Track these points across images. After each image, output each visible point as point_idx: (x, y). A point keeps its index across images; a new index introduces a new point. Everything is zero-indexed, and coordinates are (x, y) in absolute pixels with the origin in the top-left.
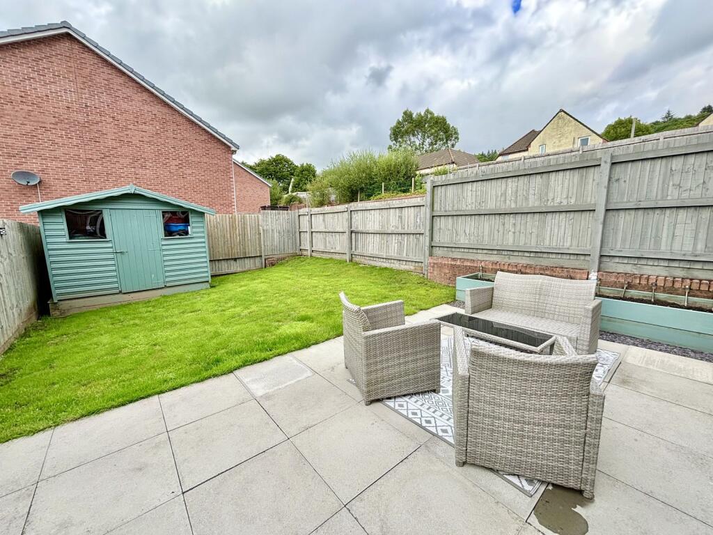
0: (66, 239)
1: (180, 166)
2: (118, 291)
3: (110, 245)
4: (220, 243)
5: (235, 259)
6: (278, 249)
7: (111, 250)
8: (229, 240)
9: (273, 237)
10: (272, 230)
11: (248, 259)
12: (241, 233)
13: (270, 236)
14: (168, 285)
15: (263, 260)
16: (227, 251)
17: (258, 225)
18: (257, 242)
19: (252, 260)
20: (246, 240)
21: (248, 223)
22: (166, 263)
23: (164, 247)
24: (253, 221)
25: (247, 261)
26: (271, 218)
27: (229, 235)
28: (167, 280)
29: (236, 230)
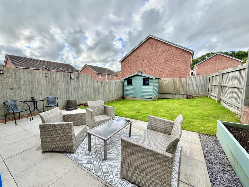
0: (127, 85)
1: (171, 63)
2: (133, 97)
3: (133, 86)
4: (170, 88)
5: (176, 94)
6: (195, 92)
7: (133, 88)
8: (174, 87)
9: (193, 87)
10: (193, 84)
11: (181, 95)
12: (179, 85)
13: (192, 86)
14: (142, 97)
15: (187, 96)
16: (172, 91)
17: (187, 82)
18: (185, 89)
19: (182, 95)
20: (181, 87)
21: (182, 81)
22: (143, 92)
23: (143, 88)
24: (184, 80)
25: (180, 95)
26: (193, 79)
27: (174, 85)
28: (142, 96)
29: (177, 84)
